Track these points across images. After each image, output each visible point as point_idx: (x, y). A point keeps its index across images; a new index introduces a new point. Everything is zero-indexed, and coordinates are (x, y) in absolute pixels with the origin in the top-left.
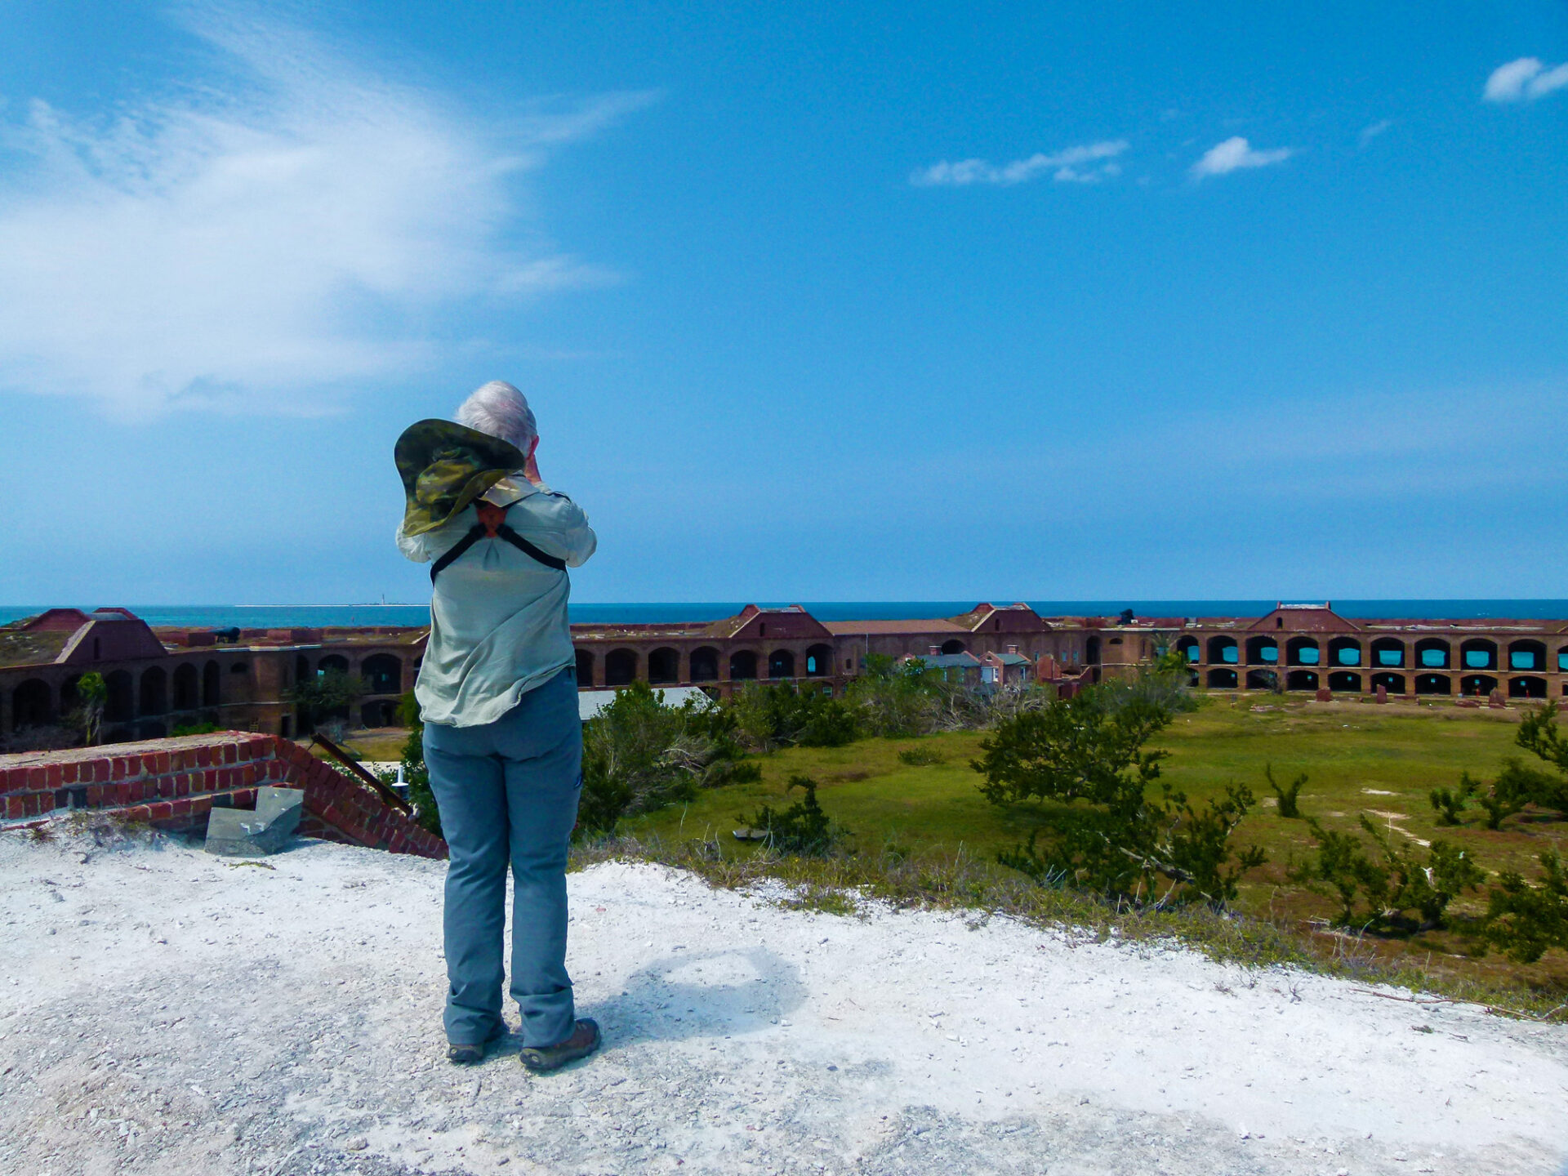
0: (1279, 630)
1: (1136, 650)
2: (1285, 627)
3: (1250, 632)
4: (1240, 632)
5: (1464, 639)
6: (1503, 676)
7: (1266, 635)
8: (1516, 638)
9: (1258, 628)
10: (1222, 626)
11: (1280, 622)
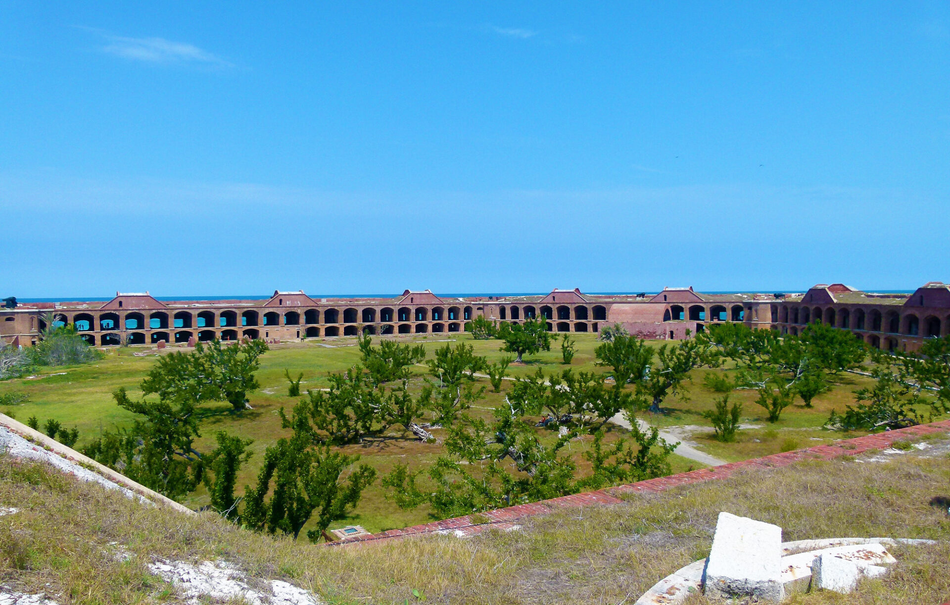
0: (121, 309)
1: (27, 325)
2: (124, 306)
3: (103, 310)
4: (95, 310)
5: (222, 310)
6: (240, 329)
7: (112, 312)
8: (246, 310)
9: (106, 308)
10: (80, 307)
11: (121, 304)
